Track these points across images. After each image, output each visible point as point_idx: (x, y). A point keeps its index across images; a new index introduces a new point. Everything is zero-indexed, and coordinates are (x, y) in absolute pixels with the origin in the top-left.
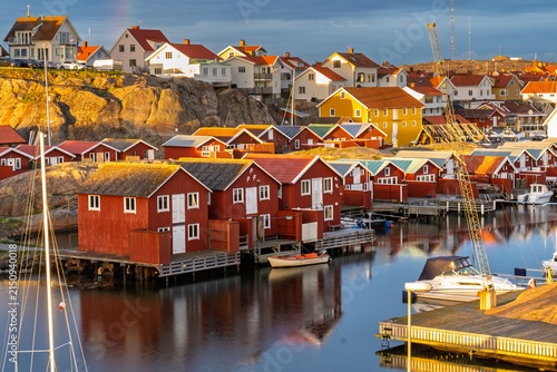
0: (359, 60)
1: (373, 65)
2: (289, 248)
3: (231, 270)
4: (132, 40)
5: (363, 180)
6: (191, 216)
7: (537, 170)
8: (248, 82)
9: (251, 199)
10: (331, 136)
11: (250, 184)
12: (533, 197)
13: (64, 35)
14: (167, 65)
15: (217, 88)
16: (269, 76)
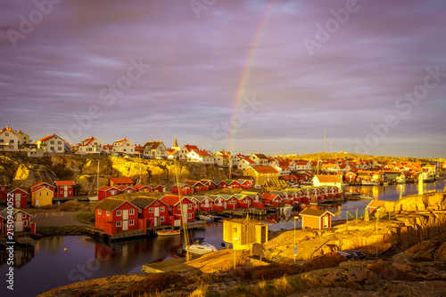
0: (261, 156)
1: (266, 158)
2: (169, 228)
3: (143, 236)
4: (186, 149)
5: (223, 202)
6: (130, 217)
7: (292, 199)
8: (221, 163)
9: (157, 211)
10: (233, 184)
11: (157, 206)
12: (285, 209)
13: (161, 147)
14: (193, 157)
15: (207, 165)
16: (228, 162)
